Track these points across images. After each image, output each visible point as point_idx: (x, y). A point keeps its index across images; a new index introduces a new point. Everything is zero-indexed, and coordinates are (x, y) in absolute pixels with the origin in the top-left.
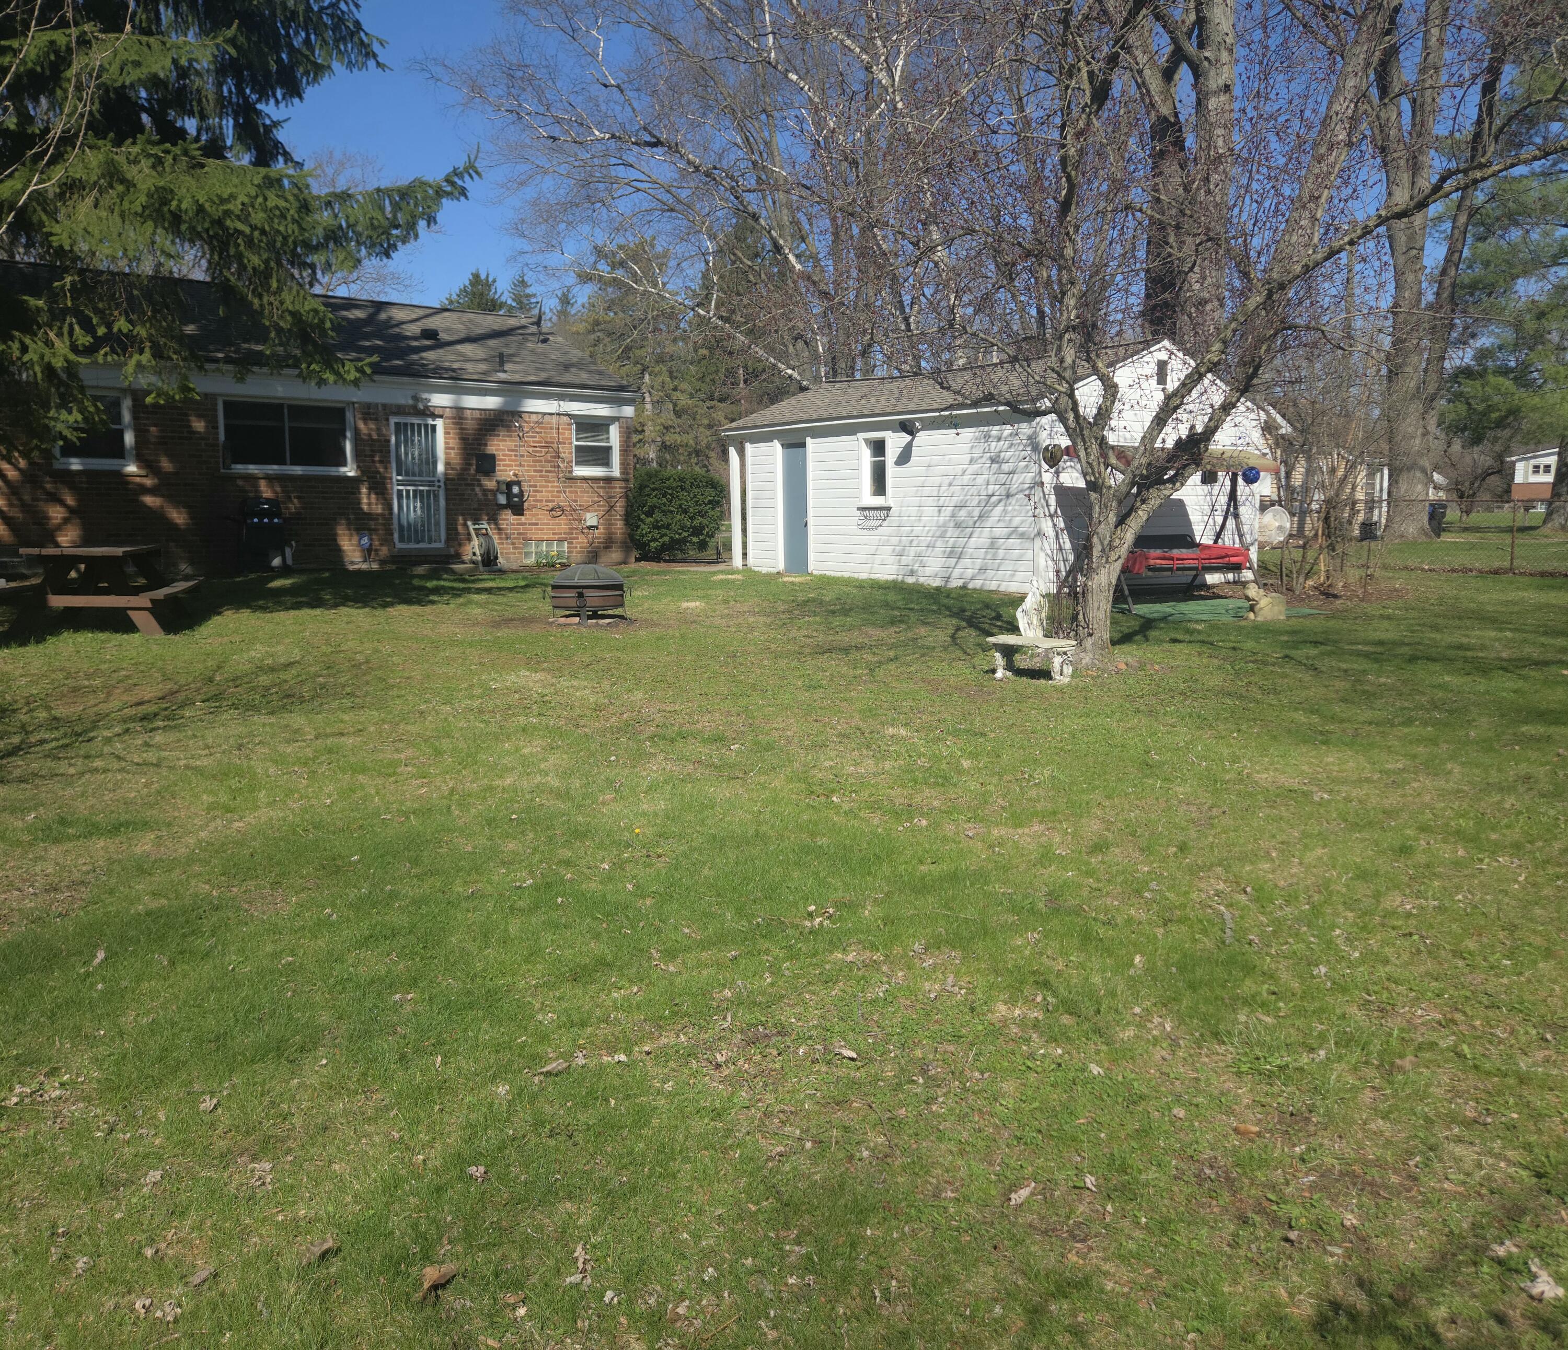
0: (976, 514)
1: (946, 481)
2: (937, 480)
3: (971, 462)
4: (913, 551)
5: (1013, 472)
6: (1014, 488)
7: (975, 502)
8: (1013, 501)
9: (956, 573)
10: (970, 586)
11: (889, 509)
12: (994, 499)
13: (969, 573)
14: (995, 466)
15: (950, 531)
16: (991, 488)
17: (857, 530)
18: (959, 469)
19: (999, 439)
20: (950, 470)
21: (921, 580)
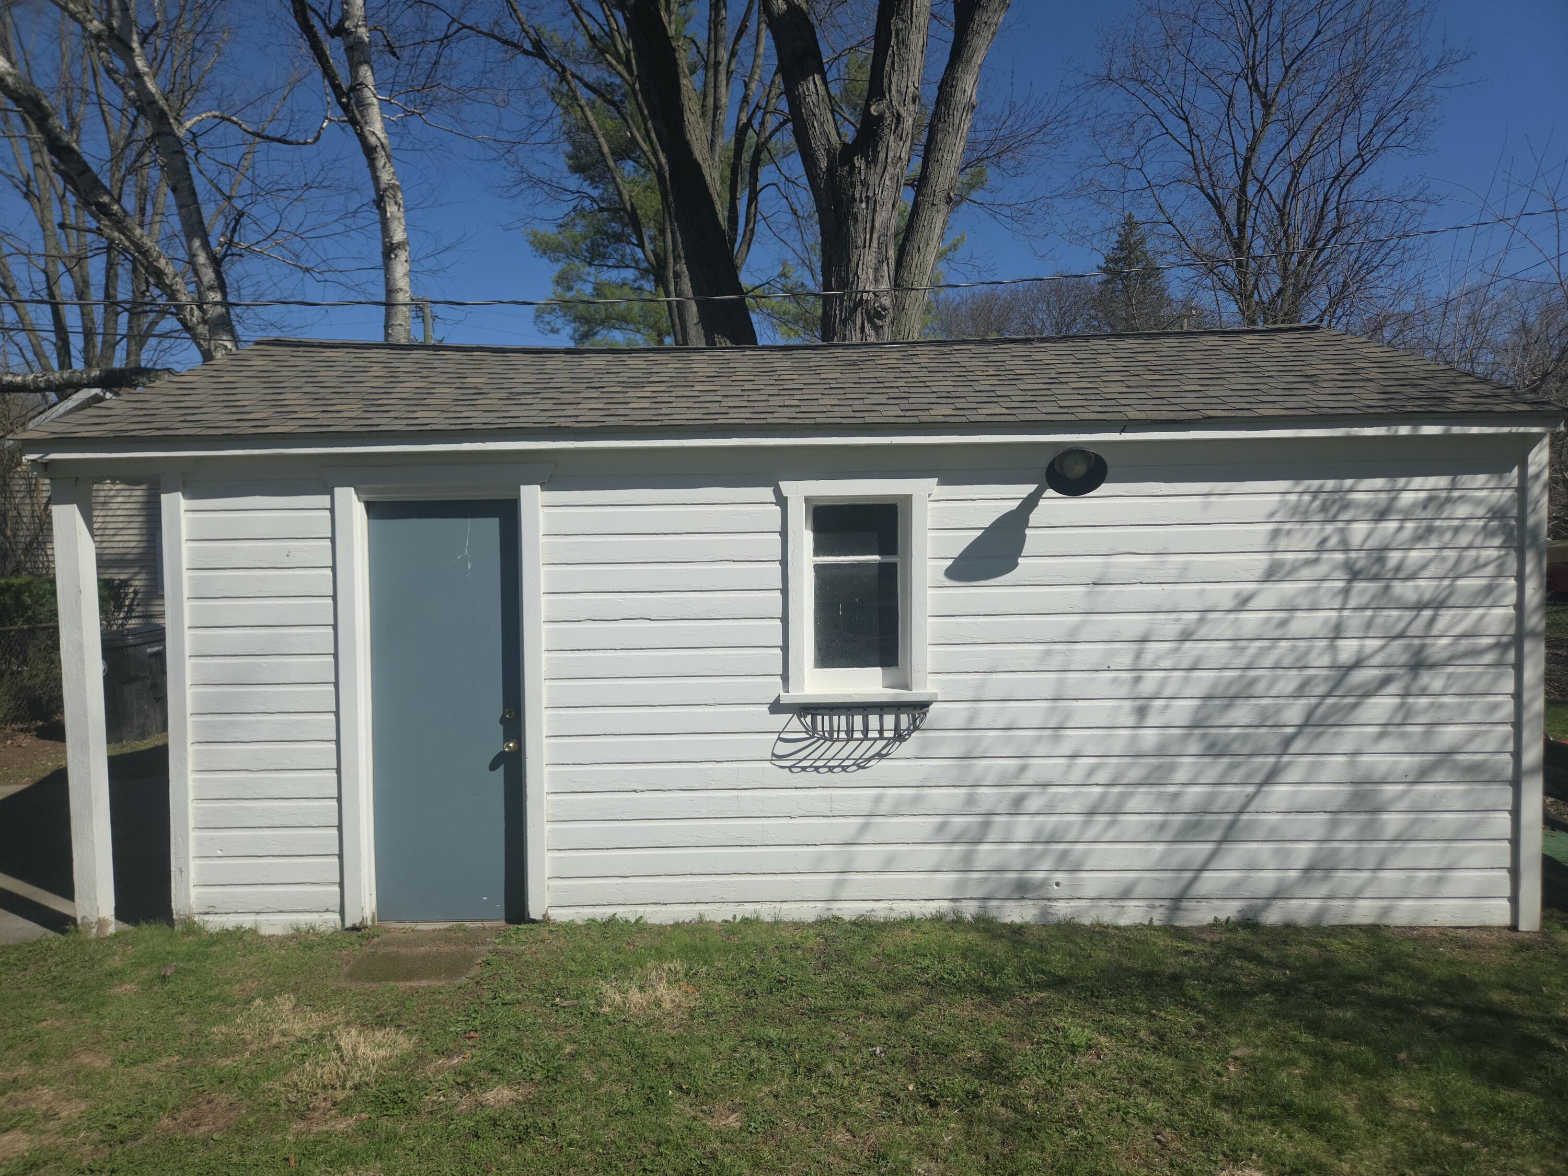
0: (1294, 713)
1: (1169, 626)
2: (1137, 624)
3: (1271, 574)
4: (1024, 827)
5: (1438, 604)
6: (1440, 646)
7: (1289, 682)
8: (1434, 681)
9: (1211, 881)
10: (1273, 917)
11: (922, 707)
12: (1359, 676)
13: (1267, 879)
14: (1364, 589)
15: (1185, 768)
16: (1348, 649)
17: (774, 774)
18: (1223, 595)
19: (1382, 515)
20: (1187, 594)
21: (1063, 909)
